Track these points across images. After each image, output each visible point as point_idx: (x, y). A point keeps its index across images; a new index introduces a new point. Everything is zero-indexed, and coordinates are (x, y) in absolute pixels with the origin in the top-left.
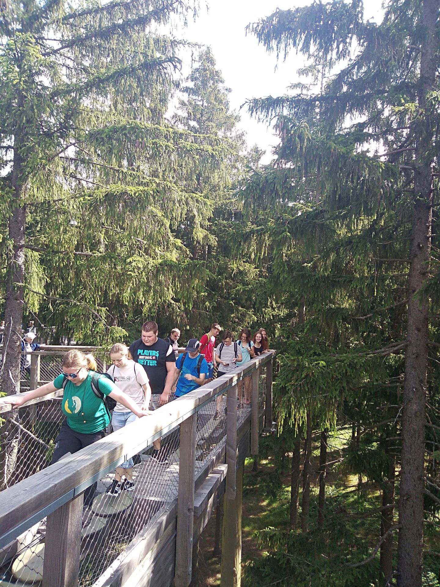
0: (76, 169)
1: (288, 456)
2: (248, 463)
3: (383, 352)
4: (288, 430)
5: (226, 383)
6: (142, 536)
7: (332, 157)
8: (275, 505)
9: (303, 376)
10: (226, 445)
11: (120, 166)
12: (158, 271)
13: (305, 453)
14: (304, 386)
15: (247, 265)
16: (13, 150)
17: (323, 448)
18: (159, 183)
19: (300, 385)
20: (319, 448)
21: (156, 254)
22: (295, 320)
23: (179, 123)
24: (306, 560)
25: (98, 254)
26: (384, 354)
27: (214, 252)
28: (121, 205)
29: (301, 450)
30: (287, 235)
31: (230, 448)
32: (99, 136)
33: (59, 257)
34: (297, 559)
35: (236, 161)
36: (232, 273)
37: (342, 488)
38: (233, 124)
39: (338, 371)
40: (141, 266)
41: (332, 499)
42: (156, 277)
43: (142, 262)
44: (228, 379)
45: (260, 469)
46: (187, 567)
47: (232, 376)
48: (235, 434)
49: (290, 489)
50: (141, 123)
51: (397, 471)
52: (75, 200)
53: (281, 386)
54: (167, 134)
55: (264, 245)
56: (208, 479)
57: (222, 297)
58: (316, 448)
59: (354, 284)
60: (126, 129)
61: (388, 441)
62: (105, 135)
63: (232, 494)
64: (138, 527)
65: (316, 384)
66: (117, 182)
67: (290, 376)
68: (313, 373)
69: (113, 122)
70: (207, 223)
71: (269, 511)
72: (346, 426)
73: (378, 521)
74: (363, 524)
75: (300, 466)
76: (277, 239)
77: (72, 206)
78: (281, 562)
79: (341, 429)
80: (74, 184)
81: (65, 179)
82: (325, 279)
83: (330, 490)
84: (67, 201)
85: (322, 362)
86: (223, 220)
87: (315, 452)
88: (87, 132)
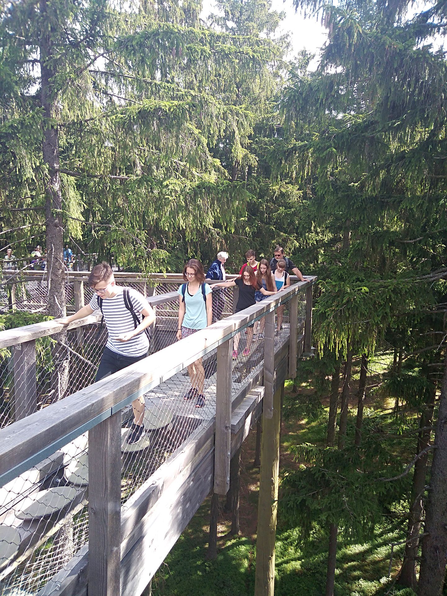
0: (107, 84)
1: (328, 379)
2: (288, 385)
3: (431, 278)
4: (329, 354)
5: (263, 309)
6: (182, 449)
7: (386, 55)
8: (313, 424)
9: (345, 301)
10: (263, 369)
11: (153, 78)
12: (196, 194)
13: (345, 376)
14: (344, 312)
15: (290, 187)
16: (39, 64)
17: (363, 372)
18: (195, 95)
19: (341, 310)
20: (358, 372)
21: (193, 176)
22: (339, 245)
23: (216, 25)
24: (341, 475)
25: (134, 177)
26: (432, 279)
27: (255, 173)
28: (155, 122)
29: (341, 374)
30: (332, 151)
31: (267, 372)
32: (129, 44)
33: (95, 181)
34: (332, 474)
35: (280, 68)
36: (274, 195)
37: (379, 410)
38: (276, 24)
39: (381, 297)
40: (178, 189)
41: (369, 420)
42: (194, 200)
43: (179, 184)
44: (265, 305)
45: (300, 391)
46: (225, 477)
47: (270, 302)
48: (272, 359)
49: (328, 409)
50: (173, 26)
51: (437, 396)
52: (107, 119)
53: (320, 312)
54: (202, 38)
55: (307, 163)
56: (246, 400)
57: (262, 222)
58: (356, 372)
59: (403, 205)
60: (159, 34)
61: (430, 367)
62: (136, 41)
63: (269, 414)
64: (178, 442)
65: (357, 310)
66: (151, 97)
67: (330, 302)
68: (354, 299)
69: (143, 26)
70: (247, 141)
71: (308, 429)
72: (388, 352)
73: (414, 441)
74: (400, 443)
75: (340, 389)
76: (321, 156)
77: (105, 127)
78: (317, 475)
79: (383, 355)
80: (105, 101)
81: (96, 95)
82: (373, 199)
83: (368, 412)
84: (99, 120)
85: (365, 288)
86: (264, 137)
87: (354, 376)
88: (116, 40)
